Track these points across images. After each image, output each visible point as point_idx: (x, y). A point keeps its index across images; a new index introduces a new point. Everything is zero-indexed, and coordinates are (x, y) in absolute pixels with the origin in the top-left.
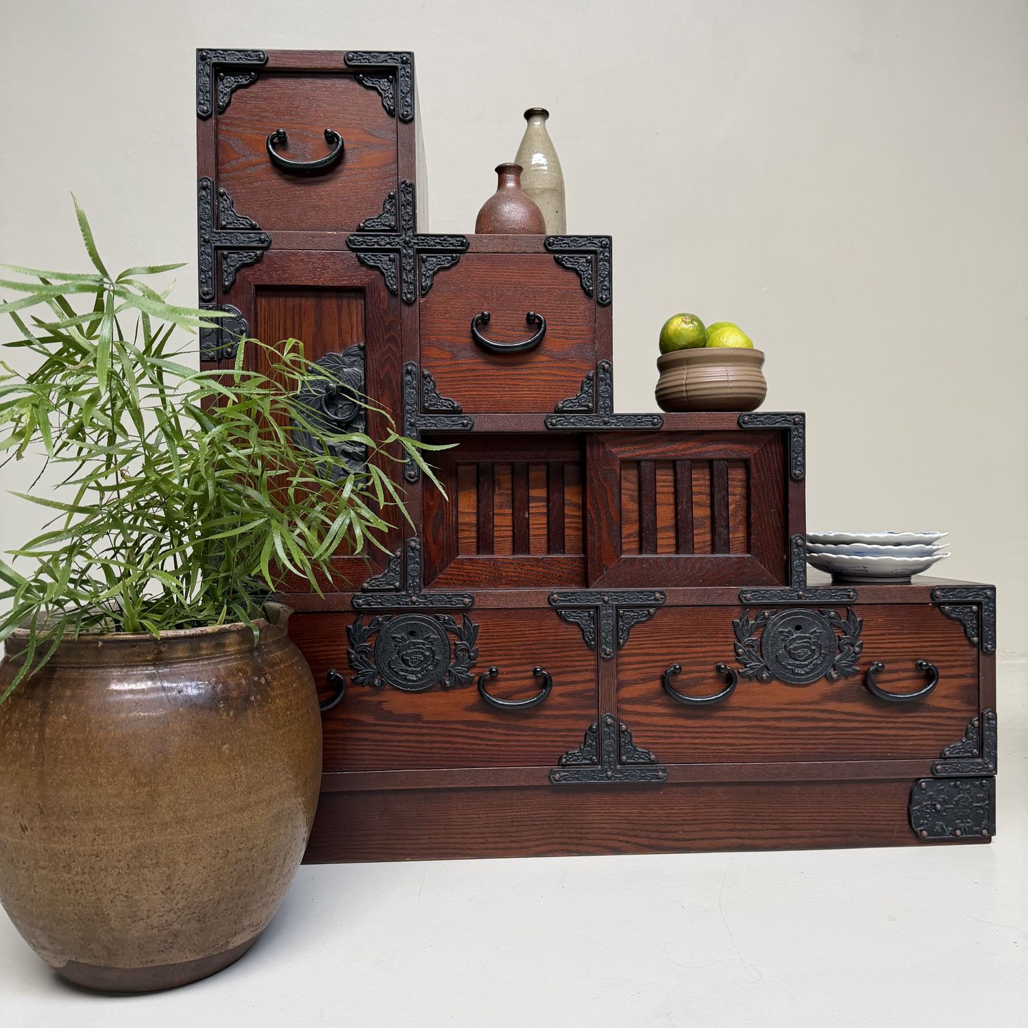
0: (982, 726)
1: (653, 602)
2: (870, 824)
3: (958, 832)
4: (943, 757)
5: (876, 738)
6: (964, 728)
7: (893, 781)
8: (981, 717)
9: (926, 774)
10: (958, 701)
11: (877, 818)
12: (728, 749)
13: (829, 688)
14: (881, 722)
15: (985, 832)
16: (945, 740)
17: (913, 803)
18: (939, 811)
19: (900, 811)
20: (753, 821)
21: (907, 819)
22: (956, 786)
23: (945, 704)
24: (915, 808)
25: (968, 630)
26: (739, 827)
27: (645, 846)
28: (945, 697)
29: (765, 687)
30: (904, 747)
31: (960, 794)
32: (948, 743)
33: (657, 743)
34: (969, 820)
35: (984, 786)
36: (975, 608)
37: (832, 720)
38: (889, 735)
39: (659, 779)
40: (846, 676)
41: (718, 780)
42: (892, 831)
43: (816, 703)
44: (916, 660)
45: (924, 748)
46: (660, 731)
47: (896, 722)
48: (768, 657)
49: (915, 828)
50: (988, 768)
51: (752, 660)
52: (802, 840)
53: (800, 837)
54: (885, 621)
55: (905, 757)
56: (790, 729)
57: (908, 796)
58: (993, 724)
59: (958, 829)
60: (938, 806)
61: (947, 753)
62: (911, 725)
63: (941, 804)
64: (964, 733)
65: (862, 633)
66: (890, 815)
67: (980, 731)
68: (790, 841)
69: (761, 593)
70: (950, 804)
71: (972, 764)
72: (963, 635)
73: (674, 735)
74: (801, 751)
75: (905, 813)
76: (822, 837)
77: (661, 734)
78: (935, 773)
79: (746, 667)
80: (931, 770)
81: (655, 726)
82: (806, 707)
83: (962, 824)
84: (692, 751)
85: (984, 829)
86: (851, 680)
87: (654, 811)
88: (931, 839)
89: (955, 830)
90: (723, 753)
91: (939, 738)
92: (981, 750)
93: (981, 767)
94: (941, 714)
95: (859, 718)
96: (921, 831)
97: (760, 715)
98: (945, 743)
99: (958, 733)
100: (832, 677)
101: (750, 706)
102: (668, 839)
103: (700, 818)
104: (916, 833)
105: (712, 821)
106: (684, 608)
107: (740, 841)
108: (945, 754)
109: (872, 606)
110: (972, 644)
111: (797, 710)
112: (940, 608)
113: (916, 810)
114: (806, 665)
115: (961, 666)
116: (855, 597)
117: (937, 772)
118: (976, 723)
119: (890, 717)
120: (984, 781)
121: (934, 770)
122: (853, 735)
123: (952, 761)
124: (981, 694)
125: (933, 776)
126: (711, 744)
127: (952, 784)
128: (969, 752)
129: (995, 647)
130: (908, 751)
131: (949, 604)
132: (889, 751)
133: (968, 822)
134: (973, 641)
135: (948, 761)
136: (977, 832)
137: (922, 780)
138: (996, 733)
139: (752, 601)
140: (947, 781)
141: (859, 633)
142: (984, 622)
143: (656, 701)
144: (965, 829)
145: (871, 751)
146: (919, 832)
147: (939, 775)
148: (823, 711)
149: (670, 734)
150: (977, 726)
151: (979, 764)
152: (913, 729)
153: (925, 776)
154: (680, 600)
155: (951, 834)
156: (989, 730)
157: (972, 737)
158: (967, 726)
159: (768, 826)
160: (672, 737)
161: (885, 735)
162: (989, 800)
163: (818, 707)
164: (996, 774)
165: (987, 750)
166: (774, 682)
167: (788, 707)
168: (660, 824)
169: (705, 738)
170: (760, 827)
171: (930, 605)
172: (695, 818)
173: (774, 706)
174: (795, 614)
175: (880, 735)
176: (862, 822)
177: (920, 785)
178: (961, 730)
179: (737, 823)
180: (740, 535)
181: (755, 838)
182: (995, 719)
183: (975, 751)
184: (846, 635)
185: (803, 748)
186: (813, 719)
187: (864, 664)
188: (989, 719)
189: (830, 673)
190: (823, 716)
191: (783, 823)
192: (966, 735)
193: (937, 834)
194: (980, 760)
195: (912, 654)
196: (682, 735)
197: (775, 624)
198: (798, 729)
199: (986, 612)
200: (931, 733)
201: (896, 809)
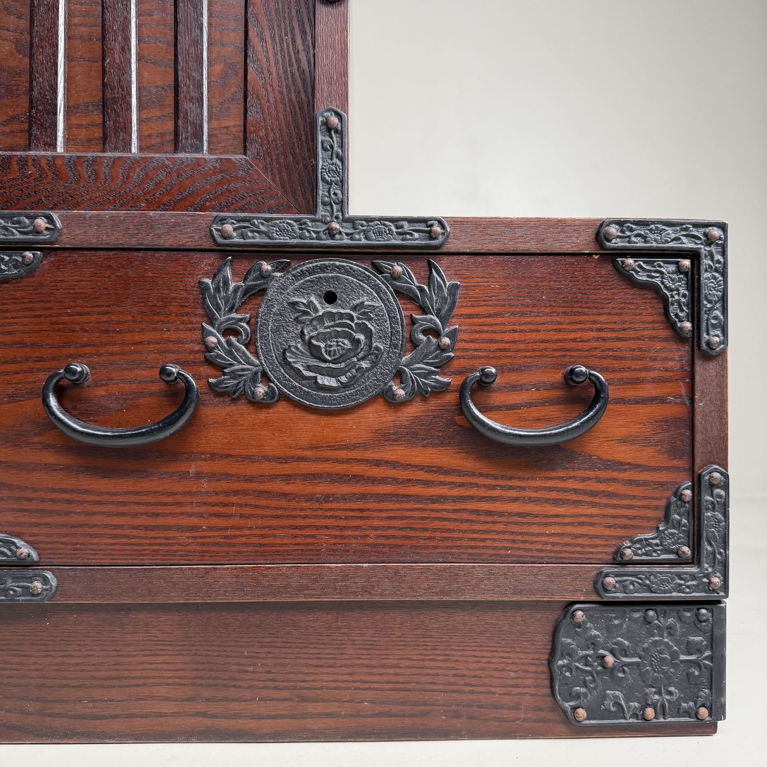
0: (700, 501)
1: (30, 237)
2: (472, 692)
3: (650, 712)
4: (619, 560)
5: (482, 518)
6: (663, 503)
7: (518, 606)
8: (697, 483)
9: (585, 594)
10: (650, 450)
11: (486, 681)
12: (182, 537)
13: (390, 418)
14: (493, 487)
15: (703, 712)
16: (625, 527)
17: (558, 654)
18: (613, 669)
19: (533, 668)
20: (234, 683)
21: (547, 683)
22: (647, 621)
23: (624, 453)
24: (560, 663)
25: (671, 309)
26: (206, 693)
27: (13, 727)
28: (624, 441)
29: (263, 415)
30: (539, 539)
31: (653, 635)
32: (629, 533)
33: (37, 525)
34: (672, 689)
35: (701, 622)
36: (687, 263)
37: (395, 481)
38: (510, 514)
39: (33, 595)
40: (421, 394)
41: (160, 600)
42: (517, 707)
43: (365, 446)
44: (564, 366)
45: (580, 541)
46: (43, 500)
47: (524, 489)
48: (267, 353)
49: (561, 702)
50: (710, 583)
51: (235, 358)
52: (332, 722)
53: (329, 715)
54: (503, 287)
55: (542, 558)
56: (310, 498)
57: (549, 638)
58: (720, 496)
59: (649, 705)
60: (610, 659)
61: (628, 552)
62: (553, 495)
63: (614, 656)
64: (661, 514)
65: (456, 311)
66: (512, 674)
67: (696, 510)
68: (310, 723)
69: (254, 224)
70: (633, 656)
71: (679, 576)
72: (663, 318)
73: (73, 508)
74: (333, 541)
75: (542, 672)
76: (372, 716)
77: (48, 506)
78: (602, 592)
79: (224, 374)
80: (595, 583)
81: (34, 490)
82: (343, 454)
83: (657, 697)
84: (111, 541)
85: (703, 706)
86: (433, 403)
87: (32, 660)
88: (592, 726)
89: (643, 709)
90: (172, 544)
91: (611, 521)
92: (696, 547)
93: (694, 583)
94: (615, 474)
95: (449, 479)
96: (574, 708)
97: (252, 469)
98: (621, 532)
99: (650, 513)
100: (394, 395)
101: (231, 452)
102: (61, 715)
103: (126, 674)
104: (564, 712)
105: (149, 681)
106: (102, 253)
107: (208, 722)
108: (623, 555)
109: (480, 259)
110: (678, 335)
111: (326, 460)
112: (614, 262)
113: (563, 666)
114: (342, 372)
115: (654, 381)
116: (441, 238)
117: (606, 590)
118: (688, 492)
119: (511, 478)
120: (704, 611)
121: (599, 586)
122: (437, 511)
123: (637, 569)
124: (698, 437)
125: (598, 599)
126: (147, 528)
127: (637, 615)
128: (671, 552)
129: (725, 342)
130: (549, 547)
131: (636, 253)
132: (509, 545)
133: (670, 693)
134: (681, 329)
135: (630, 569)
136: (687, 713)
137: (577, 606)
138: (726, 515)
139: (235, 240)
140: (627, 609)
141: (451, 309)
142: (704, 291)
143: (37, 439)
144: (663, 706)
145: (472, 543)
146: (569, 710)
147: (609, 596)
148: (378, 463)
149: (64, 507)
150: (688, 499)
151: (693, 577)
152: (556, 502)
153: (582, 598)
154: (90, 236)
155: (635, 716)
156: (714, 509)
157: (679, 522)
158: (668, 499)
159: (264, 693)
160: (68, 513)
161: (501, 514)
162: (712, 648)
163: (369, 455)
164: (727, 596)
165: (709, 548)
166: (282, 407)
167: (308, 453)
168: (43, 685)
169: (135, 515)
170: (248, 694)
171: (596, 257)
172: (115, 674)
173: (278, 453)
174: (323, 269)
175: (489, 513)
176: (455, 688)
177: (573, 616)
178: (656, 508)
179: (201, 685)
180: (232, 123)
181: (236, 716)
182: (726, 487)
183: (686, 549)
184: (425, 313)
185: (335, 537)
186: (357, 478)
187: (460, 372)
188: (712, 486)
189: (391, 386)
190: (376, 472)
191: (295, 688)
192: (667, 518)
193: (608, 714)
194: (694, 569)
195: (556, 354)
196: (88, 508)
197: (283, 288)
198: (327, 498)
199: (706, 271)
200: (594, 511)
201: (523, 664)
